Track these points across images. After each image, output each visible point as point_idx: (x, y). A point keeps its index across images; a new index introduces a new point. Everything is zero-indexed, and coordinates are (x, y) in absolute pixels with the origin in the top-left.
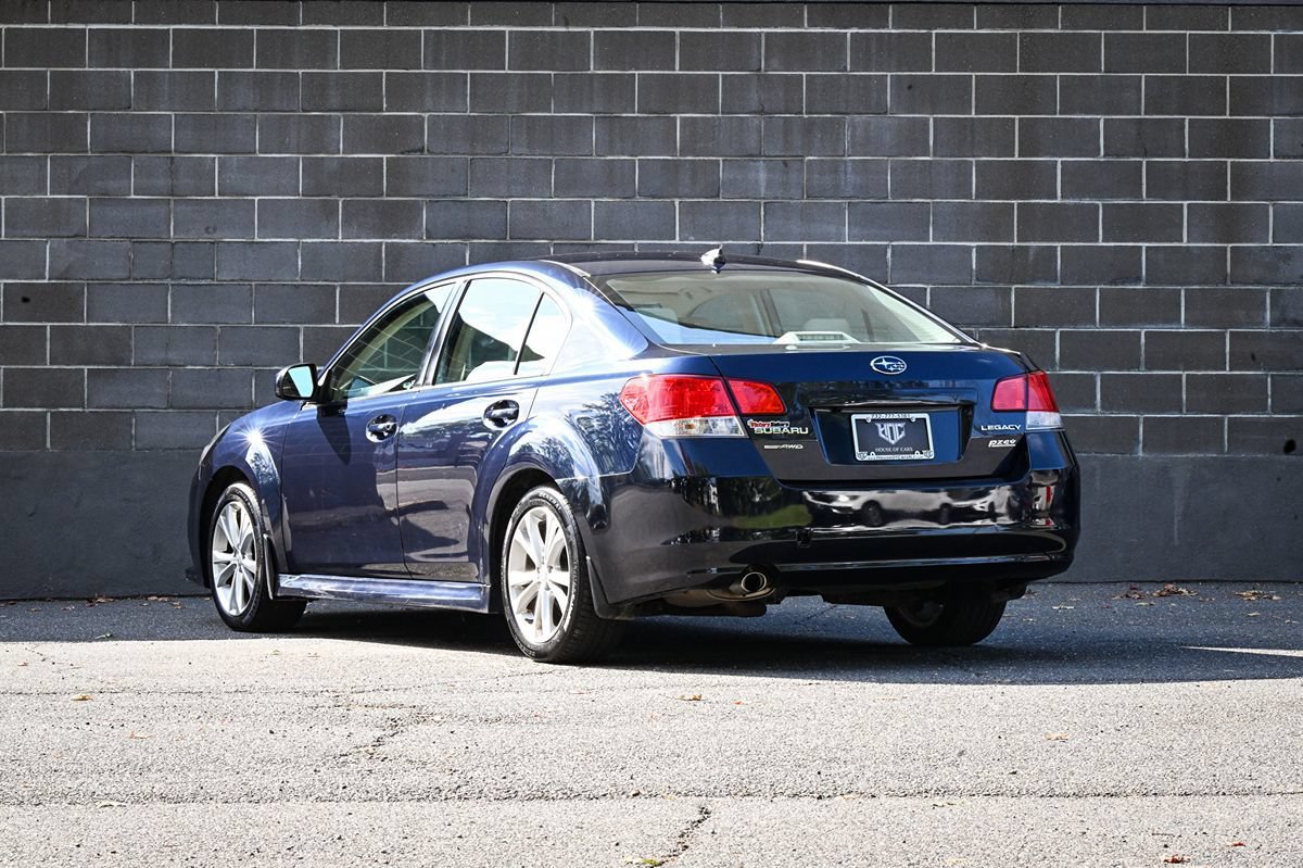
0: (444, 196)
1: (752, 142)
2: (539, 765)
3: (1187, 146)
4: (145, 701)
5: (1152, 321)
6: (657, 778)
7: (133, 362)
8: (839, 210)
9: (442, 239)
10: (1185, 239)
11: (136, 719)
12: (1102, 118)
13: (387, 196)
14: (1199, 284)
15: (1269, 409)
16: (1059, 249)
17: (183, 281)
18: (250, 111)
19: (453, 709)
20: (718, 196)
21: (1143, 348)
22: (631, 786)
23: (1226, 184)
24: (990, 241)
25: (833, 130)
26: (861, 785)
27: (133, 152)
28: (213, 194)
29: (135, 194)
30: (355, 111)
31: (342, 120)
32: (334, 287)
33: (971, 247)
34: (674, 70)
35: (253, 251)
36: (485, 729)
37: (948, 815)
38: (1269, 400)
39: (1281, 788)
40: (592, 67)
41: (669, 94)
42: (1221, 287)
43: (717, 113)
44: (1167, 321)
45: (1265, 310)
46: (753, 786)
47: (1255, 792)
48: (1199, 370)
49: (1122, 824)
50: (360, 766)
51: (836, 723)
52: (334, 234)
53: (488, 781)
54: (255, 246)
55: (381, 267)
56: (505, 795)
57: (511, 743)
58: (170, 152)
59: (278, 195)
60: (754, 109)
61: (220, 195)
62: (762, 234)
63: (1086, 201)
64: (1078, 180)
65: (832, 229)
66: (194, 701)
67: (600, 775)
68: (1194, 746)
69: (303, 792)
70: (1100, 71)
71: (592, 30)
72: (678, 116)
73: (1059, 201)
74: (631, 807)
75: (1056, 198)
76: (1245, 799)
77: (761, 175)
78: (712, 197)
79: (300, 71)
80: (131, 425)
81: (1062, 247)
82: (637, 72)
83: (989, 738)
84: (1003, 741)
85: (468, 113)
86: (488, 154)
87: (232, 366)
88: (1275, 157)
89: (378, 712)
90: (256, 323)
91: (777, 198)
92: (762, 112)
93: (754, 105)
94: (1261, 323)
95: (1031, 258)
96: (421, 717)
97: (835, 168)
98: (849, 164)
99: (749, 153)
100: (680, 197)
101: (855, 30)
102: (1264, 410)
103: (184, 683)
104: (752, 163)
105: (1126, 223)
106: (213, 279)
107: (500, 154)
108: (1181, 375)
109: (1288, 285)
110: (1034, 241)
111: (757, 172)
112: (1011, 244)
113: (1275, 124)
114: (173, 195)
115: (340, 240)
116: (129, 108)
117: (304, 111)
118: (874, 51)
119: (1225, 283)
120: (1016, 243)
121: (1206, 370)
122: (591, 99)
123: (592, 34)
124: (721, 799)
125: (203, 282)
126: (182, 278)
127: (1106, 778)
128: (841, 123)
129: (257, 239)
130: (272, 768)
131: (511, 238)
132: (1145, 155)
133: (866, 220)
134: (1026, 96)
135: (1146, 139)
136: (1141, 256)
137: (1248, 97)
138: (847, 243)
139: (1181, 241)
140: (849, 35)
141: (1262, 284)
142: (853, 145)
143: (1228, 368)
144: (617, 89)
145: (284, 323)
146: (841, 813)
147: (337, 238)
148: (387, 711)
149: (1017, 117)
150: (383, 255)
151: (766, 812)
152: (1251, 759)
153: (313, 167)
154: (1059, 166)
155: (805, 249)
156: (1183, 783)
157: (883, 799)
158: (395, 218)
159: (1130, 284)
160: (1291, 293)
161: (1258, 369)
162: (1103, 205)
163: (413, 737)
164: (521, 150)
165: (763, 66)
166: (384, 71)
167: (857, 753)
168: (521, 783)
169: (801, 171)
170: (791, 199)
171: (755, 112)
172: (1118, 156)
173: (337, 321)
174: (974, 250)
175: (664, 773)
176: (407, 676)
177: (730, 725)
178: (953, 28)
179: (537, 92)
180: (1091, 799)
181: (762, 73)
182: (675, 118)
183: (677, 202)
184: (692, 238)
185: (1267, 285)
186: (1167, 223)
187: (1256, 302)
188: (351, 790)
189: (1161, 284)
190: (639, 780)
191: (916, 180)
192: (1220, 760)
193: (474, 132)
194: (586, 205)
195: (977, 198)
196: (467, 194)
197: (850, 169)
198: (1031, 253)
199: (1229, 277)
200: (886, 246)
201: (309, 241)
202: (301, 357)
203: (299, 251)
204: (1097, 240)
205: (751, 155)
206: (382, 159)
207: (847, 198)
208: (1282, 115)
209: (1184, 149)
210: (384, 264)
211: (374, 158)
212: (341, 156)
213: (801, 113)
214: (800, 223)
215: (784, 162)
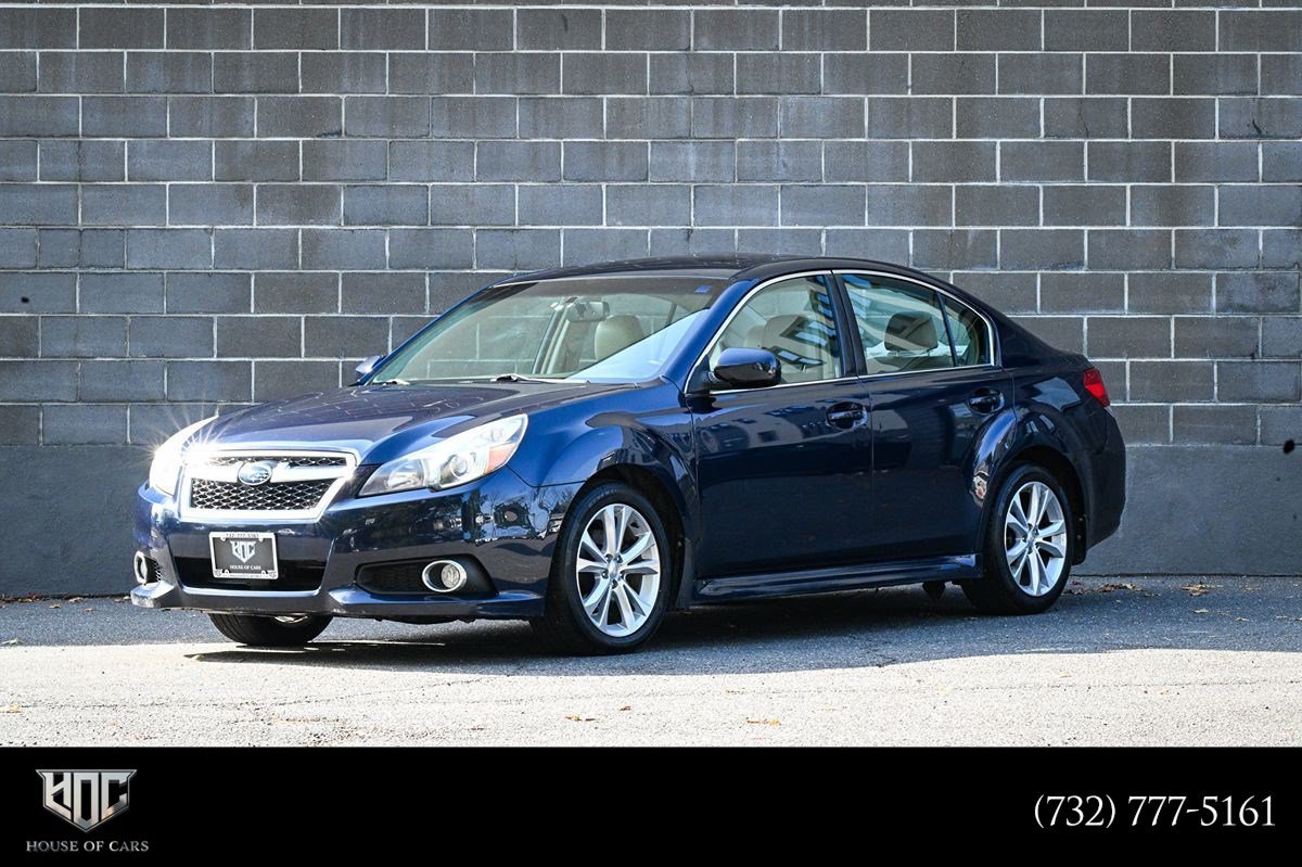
0: (363, 180)
1: (681, 125)
3: (1129, 126)
4: (58, 716)
5: (1096, 307)
7: (40, 353)
8: (772, 194)
9: (360, 225)
10: (1128, 222)
11: (49, 736)
12: (1042, 97)
13: (303, 180)
14: (1143, 268)
15: (1215, 397)
16: (998, 233)
17: (91, 270)
18: (160, 93)
20: (646, 180)
21: (1085, 335)
23: (1171, 165)
24: (927, 224)
25: (765, 111)
27: (38, 136)
28: (123, 180)
29: (41, 180)
30: (269, 92)
31: (256, 102)
32: (249, 276)
33: (907, 232)
34: (601, 49)
35: (164, 238)
38: (1216, 388)
40: (515, 46)
41: (596, 75)
42: (1165, 271)
43: (645, 94)
44: (1109, 307)
45: (1210, 295)
48: (1142, 357)
52: (248, 220)
54: (166, 233)
55: (297, 255)
58: (78, 136)
59: (190, 180)
60: (683, 89)
61: (130, 180)
62: (693, 219)
63: (1027, 184)
64: (1018, 162)
65: (765, 213)
66: (109, 715)
70: (1040, 50)
71: (515, 8)
72: (605, 97)
73: (998, 183)
75: (995, 179)
77: (690, 156)
78: (640, 181)
79: (213, 52)
80: (38, 419)
81: (1001, 231)
82: (562, 52)
85: (387, 95)
86: (407, 137)
87: (143, 357)
88: (1221, 137)
90: (168, 313)
91: (707, 181)
92: (691, 92)
93: (684, 85)
94: (1206, 309)
95: (970, 243)
96: (345, 731)
97: (767, 150)
98: (781, 146)
99: (679, 134)
100: (606, 181)
101: (787, 8)
102: (1210, 398)
103: (98, 696)
104: (679, 146)
105: (1069, 206)
106: (123, 267)
107: (421, 137)
108: (1125, 363)
109: (1234, 269)
110: (973, 224)
111: (687, 154)
112: (950, 228)
113: (1220, 104)
114: (80, 181)
115: (255, 226)
116: (35, 90)
117: (216, 93)
118: (806, 29)
119: (1169, 268)
120: (954, 227)
121: (1151, 357)
122: (515, 80)
123: (515, 12)
125: (113, 271)
126: (89, 267)
128: (773, 104)
129: (168, 226)
131: (432, 224)
132: (1087, 136)
133: (798, 204)
134: (963, 75)
135: (1087, 119)
136: (1083, 240)
137: (1193, 75)
138: (780, 227)
139: (1124, 224)
140: (781, 13)
141: (1208, 269)
142: (785, 125)
143: (1173, 356)
144: (540, 68)
145: (197, 313)
147: (252, 224)
148: (309, 726)
149: (955, 97)
150: (300, 242)
153: (227, 151)
154: (998, 148)
155: (736, 234)
158: (312, 204)
159: (1072, 268)
160: (1237, 278)
161: (1205, 356)
162: (1044, 187)
164: (441, 133)
165: (692, 45)
166: (300, 51)
169: (731, 153)
170: (722, 182)
171: (684, 93)
172: (1059, 137)
173: (252, 311)
174: (911, 234)
178: (888, 5)
179: (458, 71)
181: (692, 51)
182: (602, 99)
183: (604, 185)
184: (620, 223)
185: (1213, 269)
186: (1109, 206)
187: (1198, 287)
189: (1103, 268)
191: (852, 163)
193: (393, 114)
194: (509, 189)
195: (914, 181)
196: (386, 178)
197: (782, 151)
198: (970, 237)
199: (1173, 262)
200: (820, 230)
201: (223, 227)
202: (215, 349)
203: (212, 238)
204: (1038, 224)
205: (681, 138)
206: (298, 142)
207: (779, 181)
208: (1227, 94)
209: (1127, 129)
210: (300, 252)
211: (290, 142)
212: (255, 139)
213: (732, 93)
214: (730, 208)
215: (714, 144)
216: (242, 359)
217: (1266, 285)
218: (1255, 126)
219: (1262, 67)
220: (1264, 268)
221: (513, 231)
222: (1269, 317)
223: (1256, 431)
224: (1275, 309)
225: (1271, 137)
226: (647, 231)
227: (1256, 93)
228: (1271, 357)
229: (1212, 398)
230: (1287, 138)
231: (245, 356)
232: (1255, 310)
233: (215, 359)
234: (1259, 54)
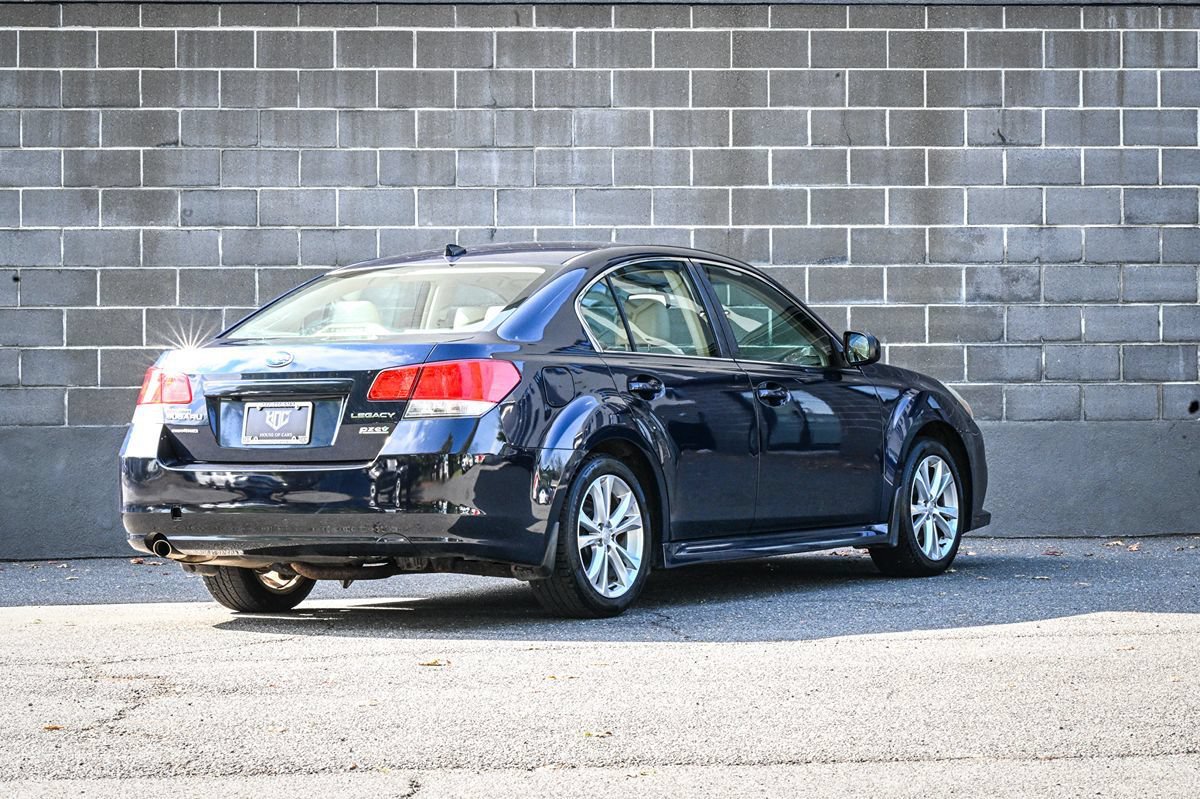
0: (198, 186)
1: (485, 133)
2: (267, 738)
3: (888, 135)
5: (859, 297)
6: (374, 750)
8: (567, 199)
9: (196, 226)
10: (887, 221)
12: (810, 109)
13: (144, 186)
14: (901, 262)
15: (966, 377)
16: (771, 231)
18: (14, 107)
19: (195, 680)
20: (454, 184)
22: (349, 760)
23: (925, 170)
24: (707, 224)
25: (560, 122)
26: (564, 756)
30: (112, 106)
31: (101, 115)
32: (95, 272)
33: (689, 231)
34: (412, 67)
35: (18, 238)
36: (221, 701)
37: (640, 786)
38: (966, 370)
39: (949, 754)
40: (335, 65)
41: (408, 90)
42: (920, 265)
43: (453, 107)
44: (870, 297)
45: (961, 287)
46: (463, 758)
47: (926, 758)
48: (900, 342)
49: (800, 793)
50: (100, 740)
51: (549, 691)
52: (95, 222)
53: (217, 755)
54: (20, 233)
55: (139, 252)
56: (230, 770)
57: (244, 715)
59: (42, 185)
60: (486, 103)
62: (496, 220)
63: (796, 187)
64: (789, 167)
65: (561, 214)
67: (321, 749)
68: (876, 710)
69: (42, 769)
70: (807, 67)
71: (335, 30)
72: (416, 110)
73: (770, 187)
74: (347, 782)
75: (767, 184)
76: (916, 765)
77: (493, 163)
78: (449, 185)
79: (61, 70)
81: (773, 229)
82: (377, 69)
83: (688, 704)
84: (700, 707)
85: (219, 108)
86: (238, 146)
88: (969, 145)
89: (123, 683)
90: (21, 306)
91: (509, 186)
92: (494, 106)
93: (487, 99)
94: (957, 299)
95: (745, 241)
96: (163, 688)
97: (562, 158)
98: (576, 155)
99: (483, 144)
100: (418, 186)
101: (580, 29)
102: (961, 381)
104: (485, 154)
105: (834, 206)
107: (250, 146)
108: (883, 349)
109: (982, 263)
110: (748, 223)
111: (491, 161)
112: (727, 227)
113: (968, 114)
115: (100, 228)
117: (64, 107)
118: (598, 49)
119: (924, 262)
120: (731, 226)
121: (908, 341)
122: (335, 95)
123: (335, 34)
124: (432, 771)
127: (790, 746)
128: (568, 117)
129: (21, 228)
130: (17, 744)
131: (261, 225)
132: (850, 144)
133: (588, 205)
134: (738, 90)
135: (849, 129)
136: (846, 237)
137: (943, 91)
138: (575, 227)
139: (883, 223)
140: (574, 35)
141: (958, 263)
142: (579, 136)
143: (927, 341)
144: (358, 84)
145: (48, 306)
146: (541, 784)
147: (97, 226)
148: (132, 683)
149: (731, 109)
150: (141, 242)
151: (471, 785)
152: (927, 724)
153: (74, 160)
154: (770, 155)
155: (535, 233)
156: (861, 749)
157: (582, 769)
158: (151, 207)
159: (836, 263)
160: (982, 270)
161: (956, 341)
162: (812, 190)
163: (153, 709)
164: (268, 143)
165: (495, 63)
166: (140, 69)
167: (564, 722)
168: (247, 756)
169: (531, 160)
170: (522, 186)
171: (488, 106)
172: (824, 145)
173: (98, 304)
174: (692, 233)
175: (382, 745)
176: (154, 645)
177: (450, 693)
178: (671, 27)
179: (283, 88)
180: (773, 767)
181: (495, 69)
182: (414, 112)
183: (416, 189)
184: (430, 223)
185: (962, 263)
186: (868, 207)
187: (951, 278)
188: (87, 767)
189: (864, 263)
190: (357, 752)
191: (640, 169)
192: (897, 725)
193: (225, 125)
194: (331, 194)
195: (694, 185)
196: (219, 184)
197: (576, 159)
198: (745, 235)
199: (927, 257)
200: (611, 229)
201: (72, 228)
202: (65, 338)
203: (62, 239)
204: (806, 223)
205: (485, 147)
206: (139, 151)
207: (574, 185)
208: (974, 106)
209: (885, 138)
210: (142, 250)
211: (131, 151)
212: (100, 148)
213: (531, 106)
214: (530, 209)
215: (515, 153)
216: (89, 348)
217: (1012, 278)
218: (1000, 135)
219: (1006, 81)
220: (1008, 262)
221: (334, 231)
222: (1013, 306)
223: (1002, 408)
224: (1019, 299)
225: (1014, 145)
226: (455, 231)
227: (1001, 106)
228: (1016, 341)
229: (963, 378)
230: (1029, 145)
231: (91, 345)
232: (1001, 300)
233: (64, 347)
234: (1003, 70)
